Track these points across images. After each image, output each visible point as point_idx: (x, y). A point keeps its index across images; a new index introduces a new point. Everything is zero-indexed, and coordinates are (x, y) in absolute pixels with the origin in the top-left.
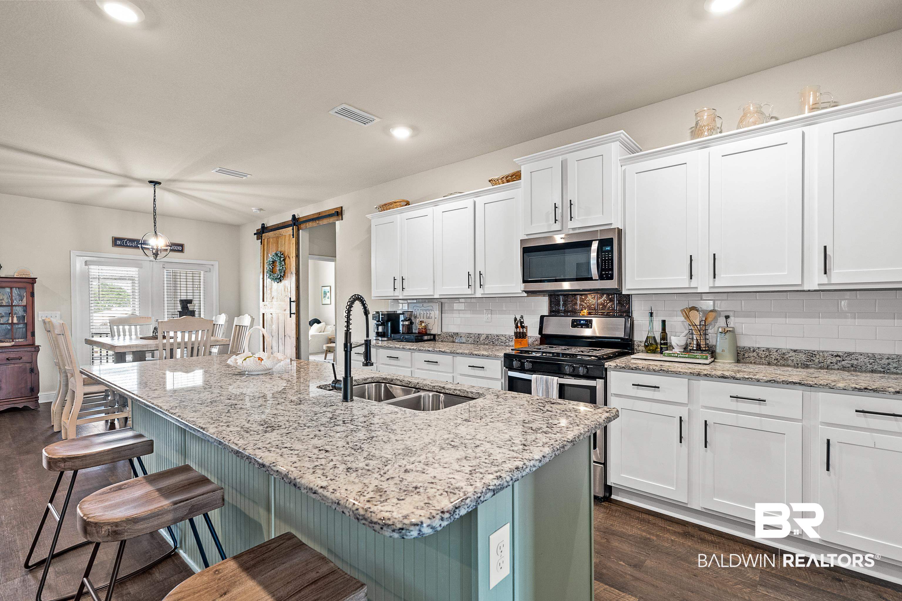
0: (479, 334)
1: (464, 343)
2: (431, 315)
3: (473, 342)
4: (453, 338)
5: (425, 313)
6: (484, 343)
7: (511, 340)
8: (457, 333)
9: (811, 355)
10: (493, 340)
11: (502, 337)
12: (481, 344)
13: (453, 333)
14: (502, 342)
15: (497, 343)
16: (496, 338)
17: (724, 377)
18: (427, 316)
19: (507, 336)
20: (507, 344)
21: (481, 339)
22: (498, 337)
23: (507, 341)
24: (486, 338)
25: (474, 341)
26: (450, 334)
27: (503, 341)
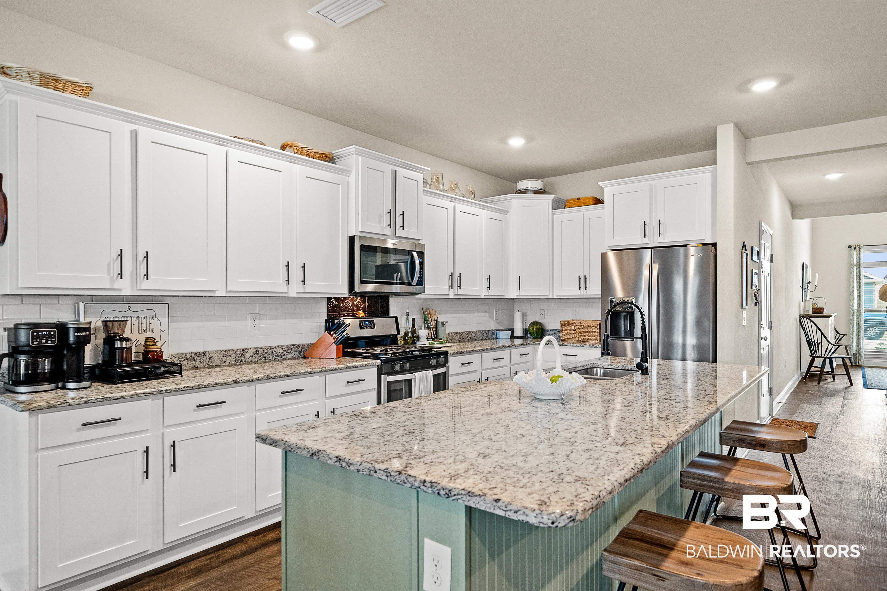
0: (243, 350)
1: (216, 366)
2: (151, 327)
3: (233, 362)
4: (195, 361)
5: (136, 322)
6: (252, 361)
7: (289, 351)
8: (204, 353)
9: (460, 334)
10: (266, 355)
11: (279, 349)
12: (246, 364)
13: (196, 354)
14: (278, 356)
15: (271, 358)
16: (270, 351)
17: (491, 349)
18: (140, 328)
19: (284, 347)
20: (285, 357)
21: (248, 356)
22: (272, 350)
23: (285, 353)
24: (254, 354)
25: (235, 361)
26: (188, 356)
27: (279, 354)
